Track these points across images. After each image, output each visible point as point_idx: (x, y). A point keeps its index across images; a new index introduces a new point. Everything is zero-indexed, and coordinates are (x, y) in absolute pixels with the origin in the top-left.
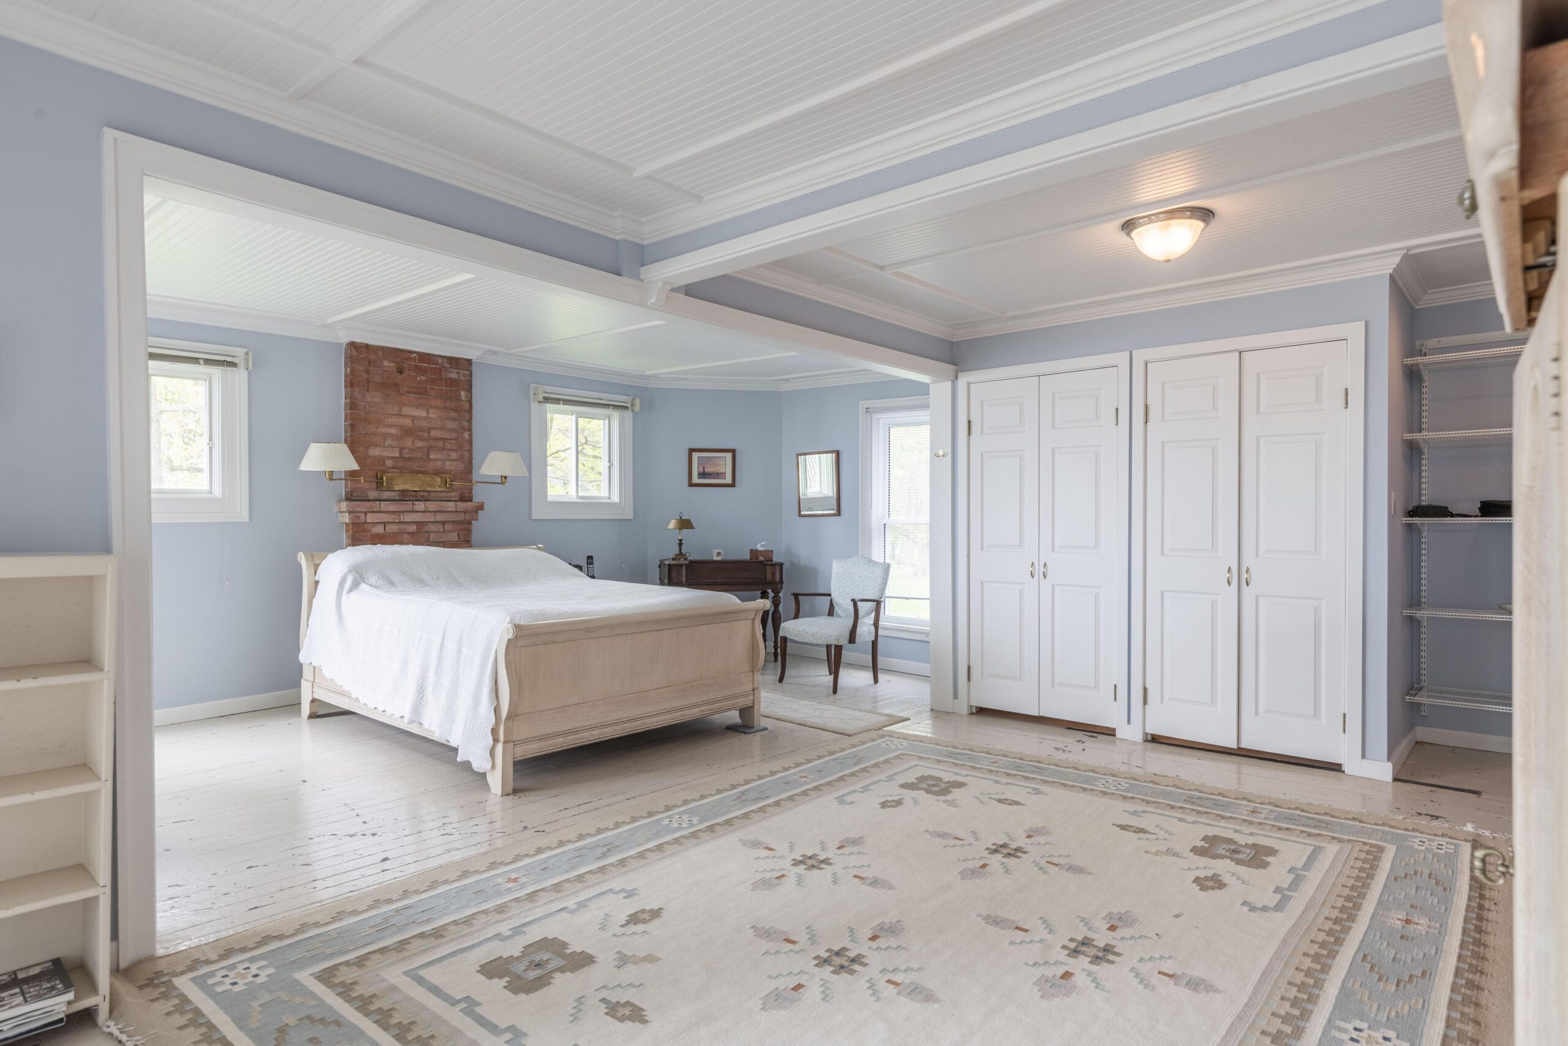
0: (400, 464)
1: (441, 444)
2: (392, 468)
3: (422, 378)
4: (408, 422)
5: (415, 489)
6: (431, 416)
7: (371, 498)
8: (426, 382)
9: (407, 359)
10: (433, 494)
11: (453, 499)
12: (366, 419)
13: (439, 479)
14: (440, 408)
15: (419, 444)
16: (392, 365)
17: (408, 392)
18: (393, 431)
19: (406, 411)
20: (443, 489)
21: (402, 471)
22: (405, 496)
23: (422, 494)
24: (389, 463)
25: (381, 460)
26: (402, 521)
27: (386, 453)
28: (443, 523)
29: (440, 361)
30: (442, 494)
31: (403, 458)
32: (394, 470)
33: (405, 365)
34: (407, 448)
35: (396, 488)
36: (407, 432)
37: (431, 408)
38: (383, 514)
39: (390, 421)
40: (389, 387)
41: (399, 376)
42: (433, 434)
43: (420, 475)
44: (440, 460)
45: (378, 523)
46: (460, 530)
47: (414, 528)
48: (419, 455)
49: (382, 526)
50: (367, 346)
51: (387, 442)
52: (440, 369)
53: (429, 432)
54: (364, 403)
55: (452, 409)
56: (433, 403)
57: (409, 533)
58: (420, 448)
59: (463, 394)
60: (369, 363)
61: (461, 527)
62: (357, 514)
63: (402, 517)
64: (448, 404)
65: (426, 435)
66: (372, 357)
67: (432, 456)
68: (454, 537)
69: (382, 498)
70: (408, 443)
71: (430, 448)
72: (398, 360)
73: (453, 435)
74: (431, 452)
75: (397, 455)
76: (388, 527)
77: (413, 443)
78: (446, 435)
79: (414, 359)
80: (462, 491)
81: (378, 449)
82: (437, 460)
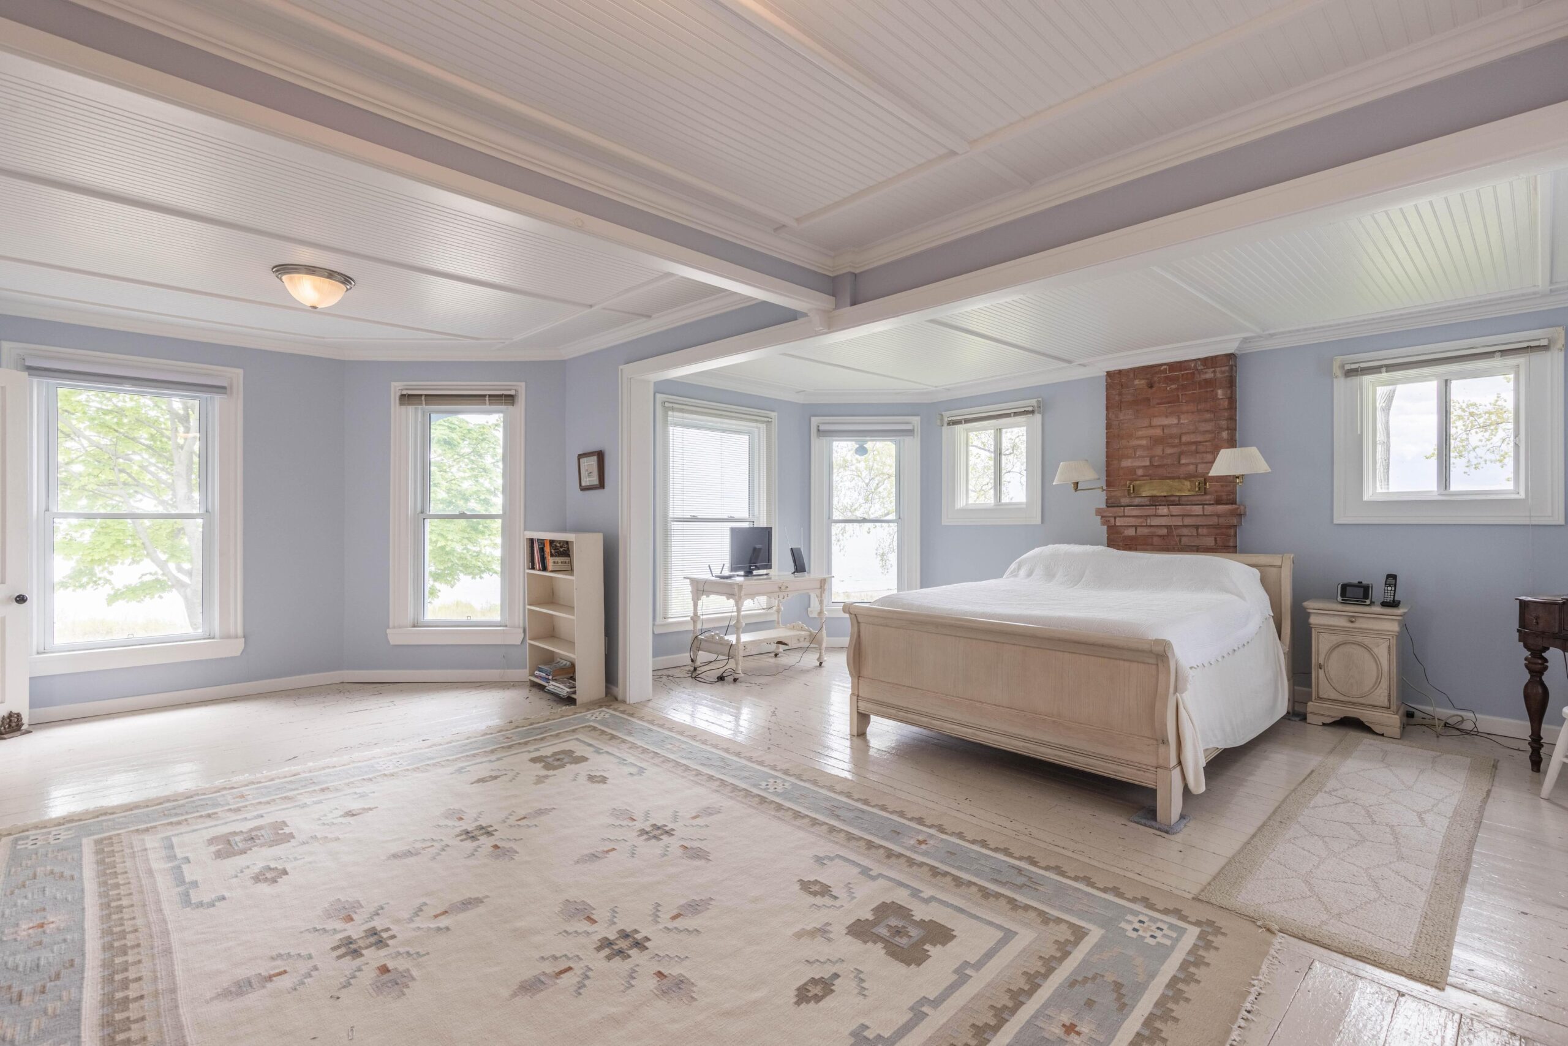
0: (1150, 472)
1: (1193, 447)
2: (1143, 476)
3: (1173, 387)
4: (1158, 432)
5: (1163, 494)
6: (1182, 421)
7: (1123, 504)
8: (1177, 389)
9: (1156, 373)
10: (1184, 499)
11: (1207, 502)
12: (1119, 436)
13: (1189, 483)
14: (1193, 413)
15: (1169, 451)
16: (1143, 382)
17: (1158, 404)
18: (1144, 442)
19: (1157, 421)
20: (1192, 493)
21: (1152, 477)
22: (1154, 501)
23: (1172, 498)
24: (1140, 472)
25: (1132, 471)
26: (1148, 524)
27: (1137, 463)
28: (1197, 527)
29: (1192, 365)
30: (1191, 498)
31: (1153, 465)
32: (1145, 478)
33: (1156, 379)
34: (1158, 456)
35: (1144, 494)
36: (1157, 441)
37: (1183, 413)
38: (1131, 518)
39: (1140, 433)
40: (1141, 403)
41: (1150, 391)
42: (1184, 439)
43: (1168, 481)
44: (1192, 464)
45: (1130, 526)
46: (1217, 534)
47: (1164, 531)
48: (1169, 461)
49: (1134, 529)
50: (1120, 372)
51: (1138, 454)
52: (1193, 373)
53: (1180, 439)
54: (1117, 422)
55: (1207, 411)
56: (1185, 408)
57: (1160, 536)
58: (1171, 454)
59: (1220, 393)
60: (1122, 386)
61: (1218, 531)
62: (1108, 519)
63: (1149, 521)
64: (1202, 406)
65: (1177, 441)
66: (1124, 380)
67: (1183, 461)
68: (1210, 541)
69: (1133, 504)
70: (1158, 451)
71: (1181, 453)
72: (1149, 376)
73: (1208, 436)
74: (1182, 457)
75: (1148, 463)
76: (1139, 529)
77: (1163, 450)
78: (1199, 438)
79: (1164, 371)
80: (1219, 494)
81: (1130, 460)
82: (1188, 464)
